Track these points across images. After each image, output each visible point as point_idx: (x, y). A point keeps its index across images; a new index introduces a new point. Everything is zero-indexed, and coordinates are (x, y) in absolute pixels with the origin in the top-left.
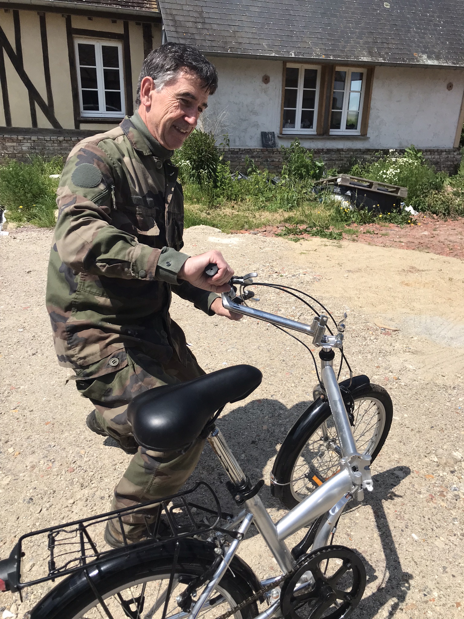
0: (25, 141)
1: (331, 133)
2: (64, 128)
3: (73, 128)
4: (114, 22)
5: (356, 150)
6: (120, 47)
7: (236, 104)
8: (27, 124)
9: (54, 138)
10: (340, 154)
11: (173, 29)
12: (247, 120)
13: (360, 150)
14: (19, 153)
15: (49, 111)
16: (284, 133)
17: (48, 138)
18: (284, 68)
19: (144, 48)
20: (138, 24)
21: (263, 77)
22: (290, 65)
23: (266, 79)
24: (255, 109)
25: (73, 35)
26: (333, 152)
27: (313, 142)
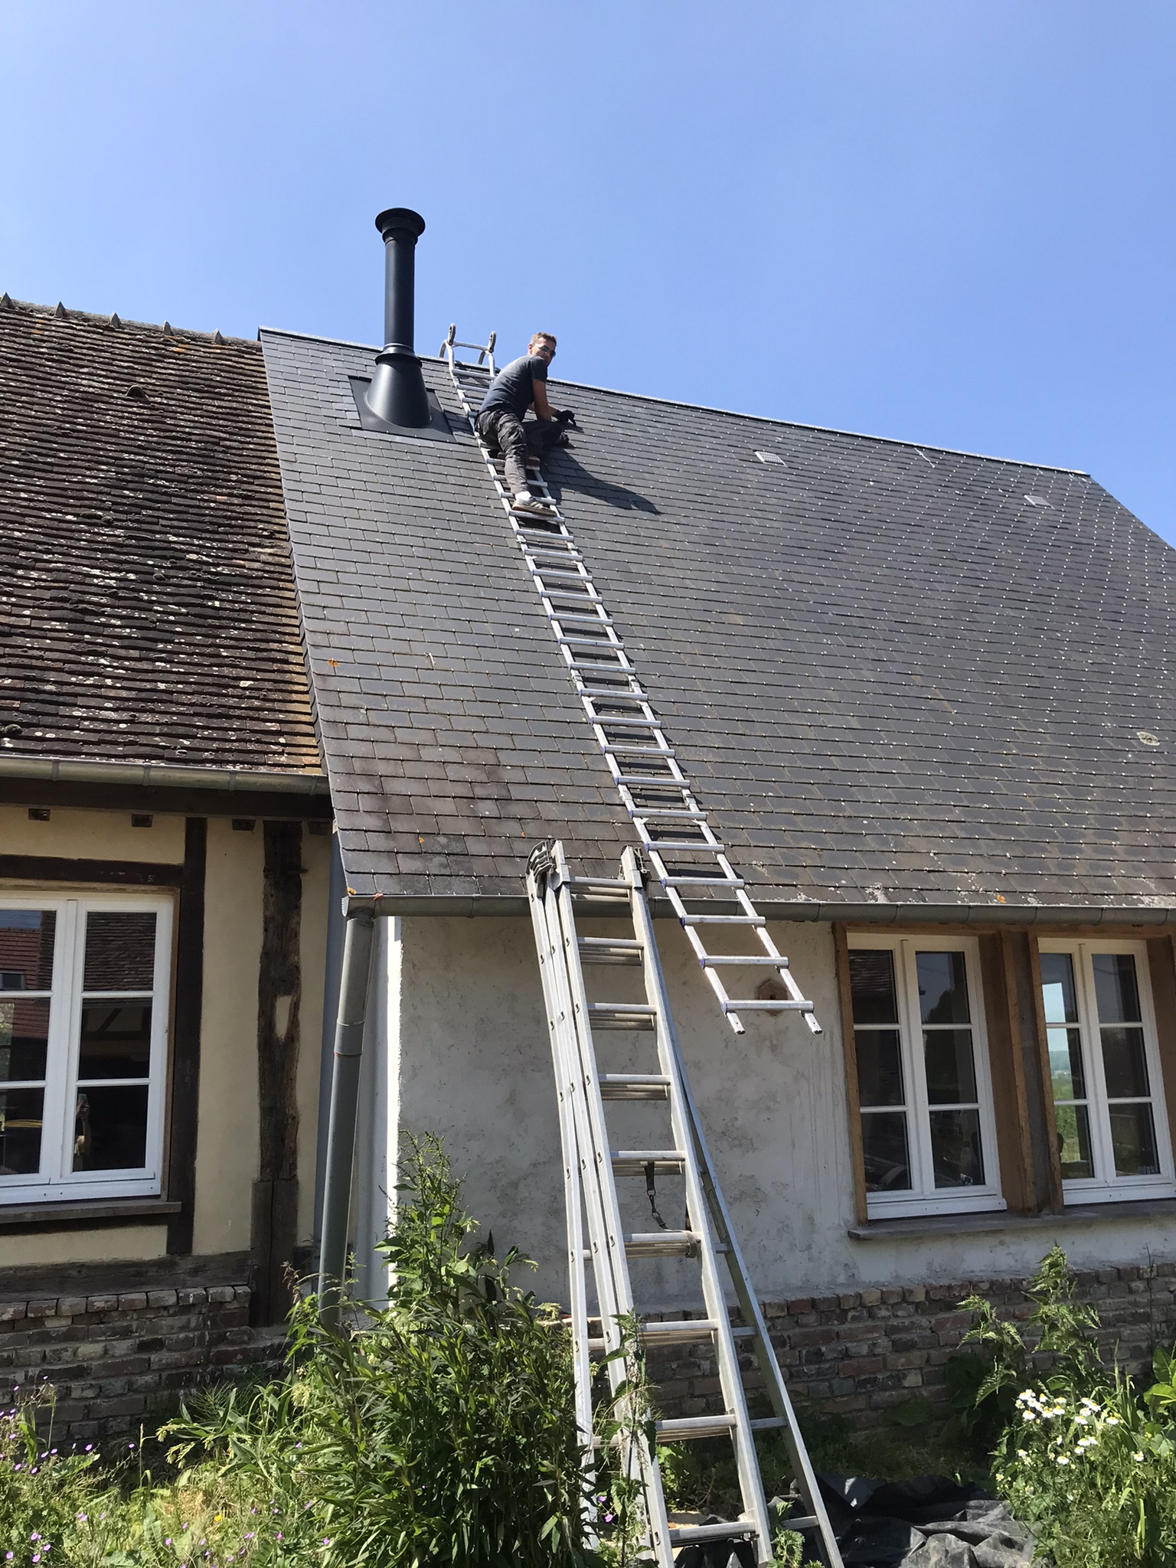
1: (1069, 1199)
4: (141, 822)
6: (162, 908)
11: (372, 822)
16: (874, 1213)
18: (837, 951)
19: (266, 908)
20: (241, 828)
21: (759, 992)
22: (858, 940)
23: (772, 997)
26: (1101, 1283)
27: (1002, 1243)
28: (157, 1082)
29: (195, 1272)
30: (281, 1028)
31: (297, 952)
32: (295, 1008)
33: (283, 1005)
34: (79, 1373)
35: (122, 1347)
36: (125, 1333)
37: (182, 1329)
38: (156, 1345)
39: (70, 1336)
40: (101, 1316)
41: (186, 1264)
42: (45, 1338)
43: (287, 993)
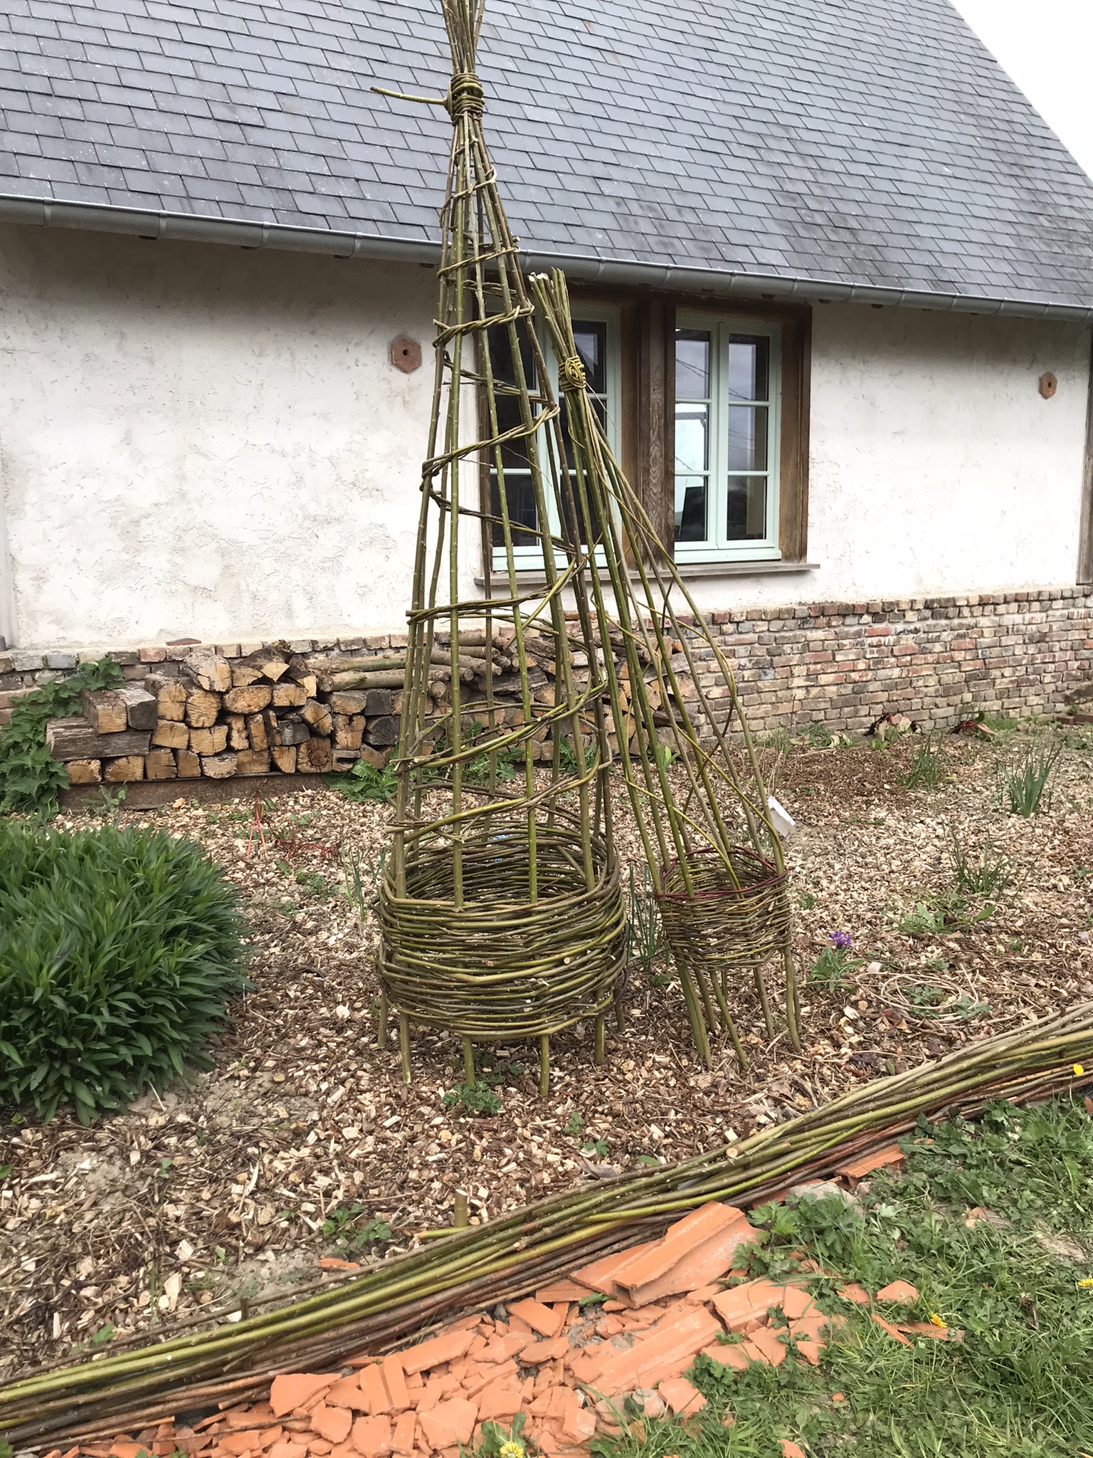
1: (680, 558)
5: (779, 615)
7: (283, 454)
10: (722, 634)
12: (338, 520)
13: (792, 614)
16: (498, 565)
21: (392, 347)
23: (405, 353)
24: (368, 475)
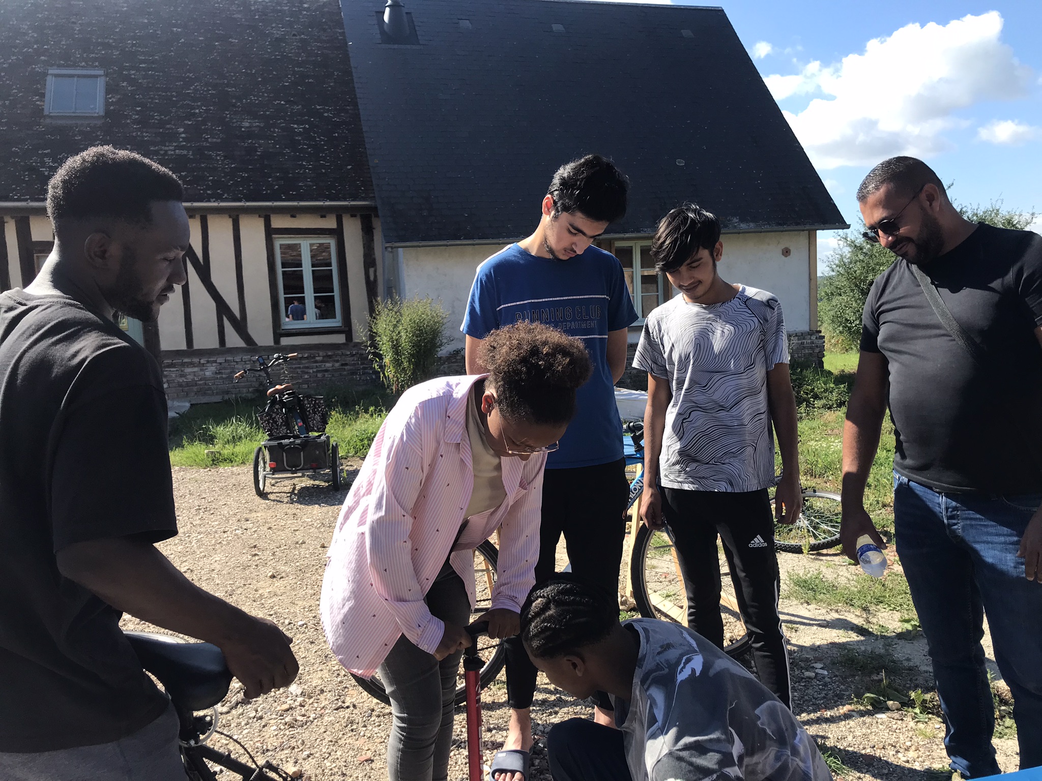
0: (208, 365)
2: (259, 344)
3: (270, 342)
4: (323, 216)
6: (332, 242)
8: (214, 344)
9: (246, 357)
14: (201, 380)
15: (241, 326)
17: (238, 359)
19: (363, 241)
20: (352, 216)
25: (274, 236)
28: (337, 293)
29: (354, 346)
30: (372, 278)
31: (374, 255)
32: (375, 271)
33: (371, 270)
34: (326, 371)
35: (337, 365)
36: (337, 361)
37: (353, 360)
38: (346, 364)
39: (322, 362)
40: (330, 357)
41: (351, 344)
42: (316, 362)
43: (373, 267)
